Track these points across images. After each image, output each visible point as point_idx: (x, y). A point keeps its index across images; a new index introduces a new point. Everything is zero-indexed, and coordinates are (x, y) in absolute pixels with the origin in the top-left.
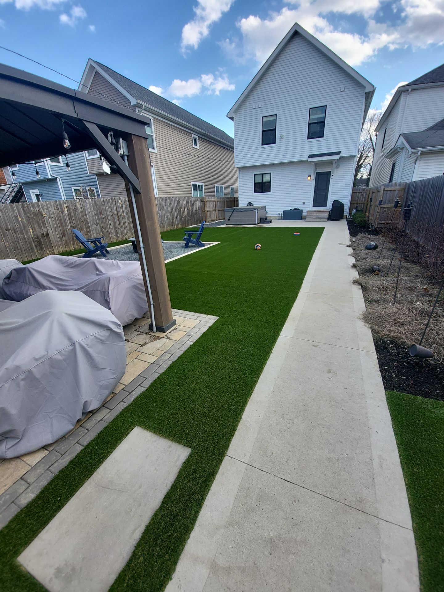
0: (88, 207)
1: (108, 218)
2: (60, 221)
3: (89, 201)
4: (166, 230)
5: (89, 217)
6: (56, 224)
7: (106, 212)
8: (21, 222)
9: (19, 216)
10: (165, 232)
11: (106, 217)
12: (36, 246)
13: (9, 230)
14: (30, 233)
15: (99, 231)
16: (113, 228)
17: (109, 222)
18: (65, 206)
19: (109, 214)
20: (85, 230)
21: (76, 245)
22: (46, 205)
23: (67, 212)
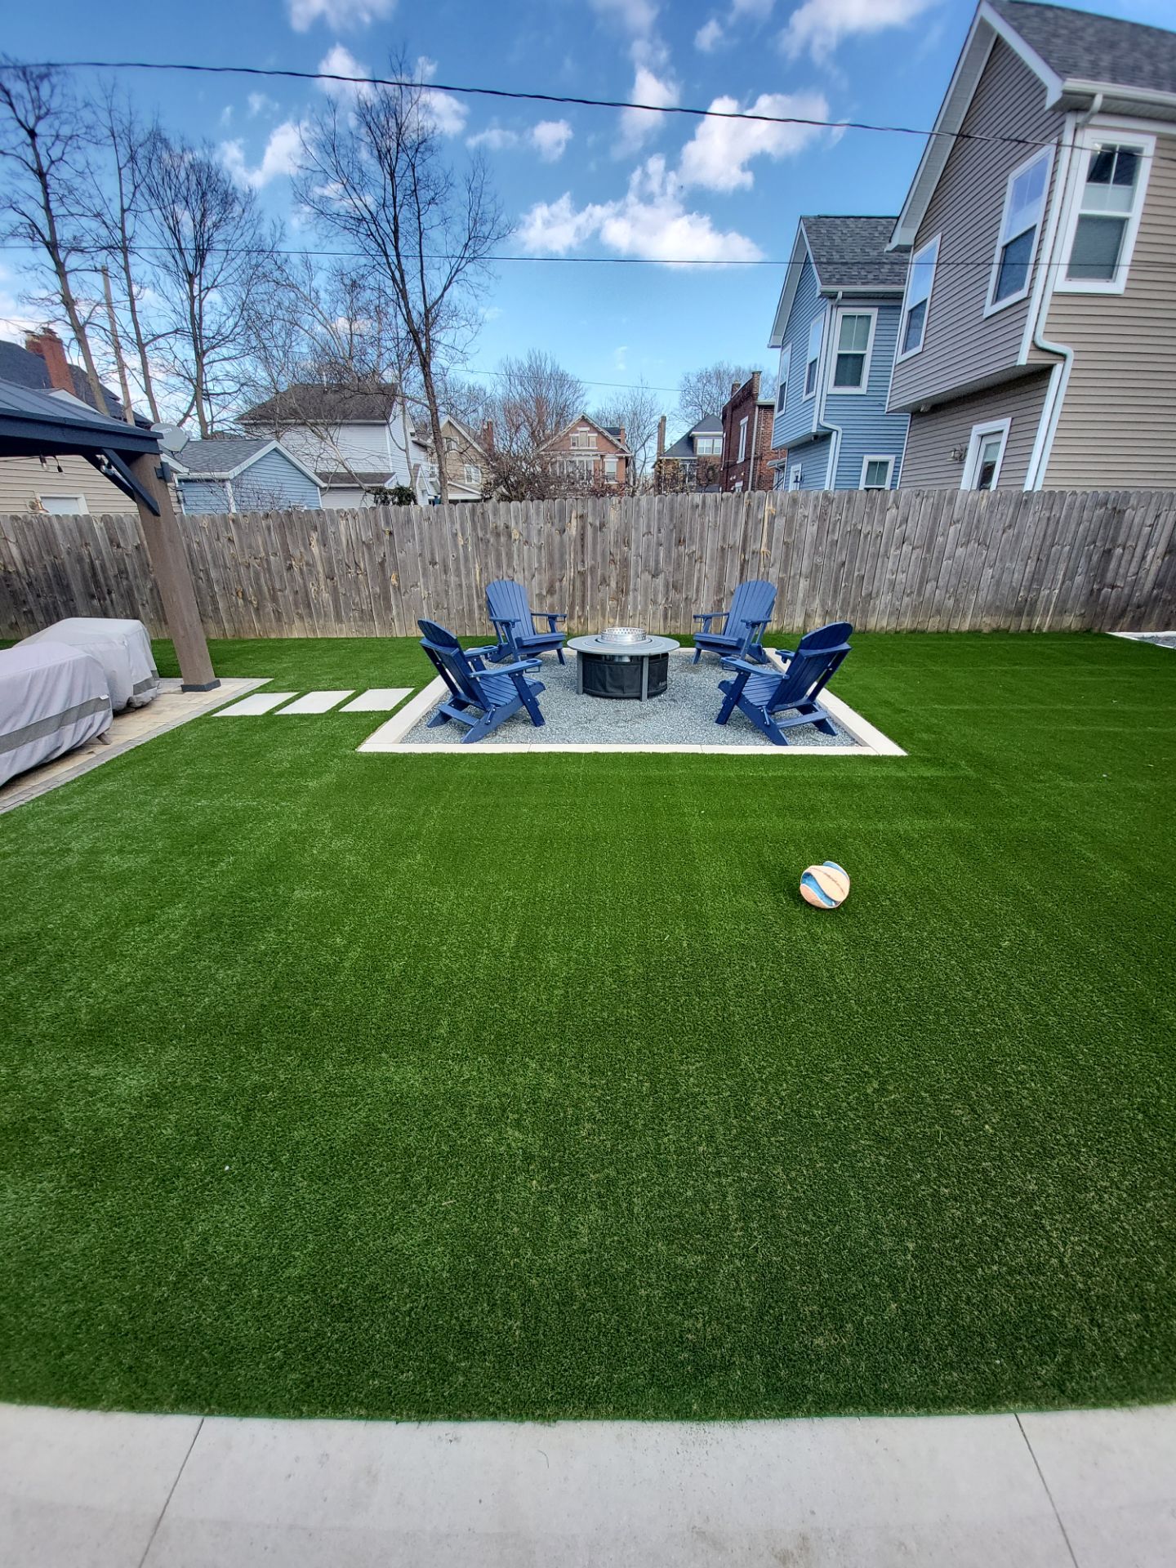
0: (643, 522)
1: (701, 558)
2: (551, 555)
3: (650, 503)
4: (966, 627)
5: (637, 548)
6: (540, 562)
7: (702, 538)
8: (460, 547)
9: (460, 534)
10: (958, 632)
11: (698, 554)
12: (480, 607)
13: (436, 563)
14: (475, 575)
15: (655, 595)
16: (712, 591)
17: (700, 570)
18: (574, 515)
19: (712, 543)
20: (613, 584)
21: (576, 620)
22: (524, 512)
23: (574, 533)
